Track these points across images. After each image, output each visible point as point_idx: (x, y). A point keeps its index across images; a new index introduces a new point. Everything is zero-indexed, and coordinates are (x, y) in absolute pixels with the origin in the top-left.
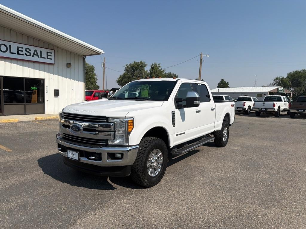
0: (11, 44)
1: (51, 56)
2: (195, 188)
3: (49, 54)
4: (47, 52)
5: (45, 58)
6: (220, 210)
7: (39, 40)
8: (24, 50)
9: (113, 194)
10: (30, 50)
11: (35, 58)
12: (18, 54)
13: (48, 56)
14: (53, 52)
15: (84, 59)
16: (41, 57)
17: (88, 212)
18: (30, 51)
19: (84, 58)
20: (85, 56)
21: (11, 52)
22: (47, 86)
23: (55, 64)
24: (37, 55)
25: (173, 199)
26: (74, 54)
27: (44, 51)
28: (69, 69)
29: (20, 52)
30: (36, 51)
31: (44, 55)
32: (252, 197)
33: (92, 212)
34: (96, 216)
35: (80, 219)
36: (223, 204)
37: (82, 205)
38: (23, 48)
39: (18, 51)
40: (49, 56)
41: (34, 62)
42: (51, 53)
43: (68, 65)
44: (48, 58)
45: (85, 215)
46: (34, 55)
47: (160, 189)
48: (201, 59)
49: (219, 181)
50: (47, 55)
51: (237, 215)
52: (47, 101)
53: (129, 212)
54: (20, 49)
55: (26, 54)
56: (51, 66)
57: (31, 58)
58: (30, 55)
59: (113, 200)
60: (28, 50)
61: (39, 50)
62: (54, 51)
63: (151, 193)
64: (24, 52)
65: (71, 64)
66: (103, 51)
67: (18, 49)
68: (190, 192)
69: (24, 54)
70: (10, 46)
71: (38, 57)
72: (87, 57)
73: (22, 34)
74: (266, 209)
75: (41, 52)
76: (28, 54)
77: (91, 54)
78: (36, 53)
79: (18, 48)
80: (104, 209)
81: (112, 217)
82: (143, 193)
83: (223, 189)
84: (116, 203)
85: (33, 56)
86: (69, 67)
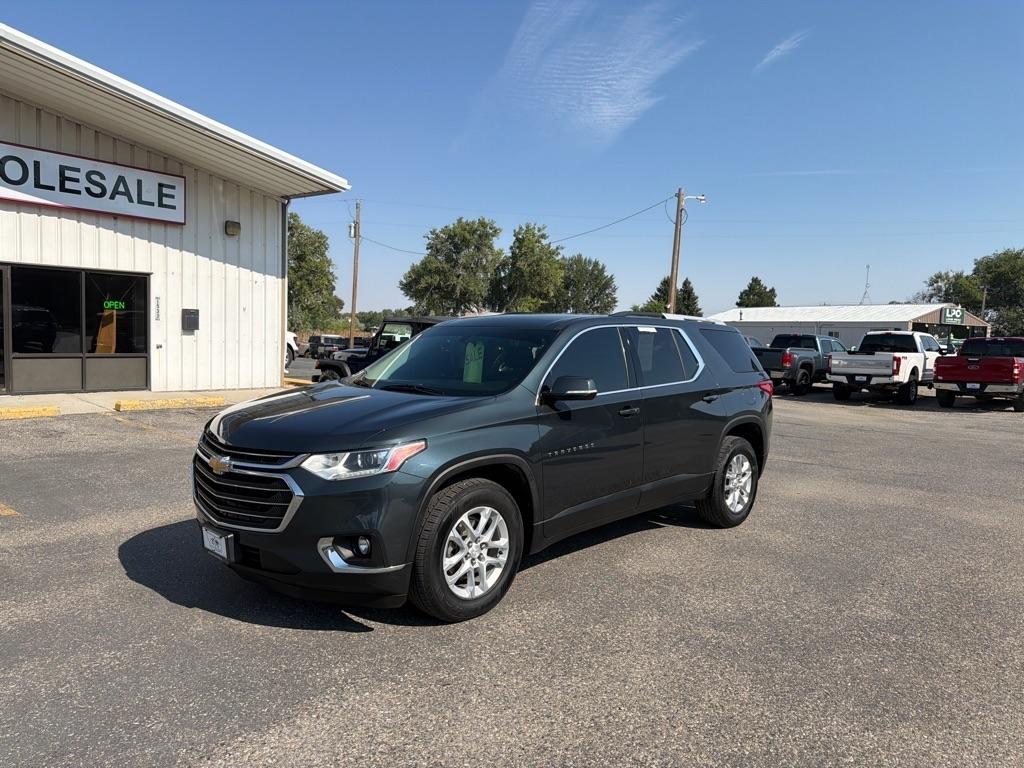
0: (39, 156)
1: (173, 197)
2: (628, 651)
3: (165, 191)
4: (161, 186)
5: (152, 204)
6: (708, 734)
7: (134, 145)
8: (81, 176)
9: (337, 671)
11: (121, 205)
12: (61, 190)
13: (164, 198)
14: (178, 183)
15: (284, 207)
16: (140, 201)
17: (240, 735)
18: (102, 182)
19: (283, 204)
20: (288, 198)
21: (38, 185)
22: (157, 298)
23: (184, 224)
24: (127, 193)
25: (548, 691)
26: (251, 191)
27: (151, 182)
28: (231, 242)
29: (69, 185)
30: (121, 179)
31: (150, 194)
32: (827, 688)
33: (253, 735)
34: (266, 749)
35: (209, 759)
36: (723, 710)
37: (223, 708)
38: (78, 170)
39: (63, 179)
40: (167, 196)
41: (116, 216)
42: (173, 187)
44: (164, 203)
45: (229, 745)
46: (115, 192)
47: (504, 653)
48: (680, 211)
49: (714, 627)
50: (161, 195)
51: (768, 752)
52: (159, 347)
53: (384, 736)
54: (68, 174)
55: (88, 190)
56: (171, 231)
57: (104, 204)
58: (102, 194)
59: (333, 691)
60: (95, 178)
61: (132, 178)
62: (183, 179)
63: (474, 666)
64: (84, 184)
65: (239, 224)
66: (345, 181)
67: (62, 174)
68: (608, 666)
69: (84, 192)
70: (37, 165)
71: (131, 200)
72: (292, 201)
73: (78, 125)
74: (874, 731)
75: (139, 183)
76: (97, 190)
77: (307, 191)
78: (121, 188)
79: (62, 169)
80: (298, 722)
81: (322, 755)
82: (445, 667)
83: (729, 655)
84: (345, 704)
85: (112, 197)
86: (232, 235)
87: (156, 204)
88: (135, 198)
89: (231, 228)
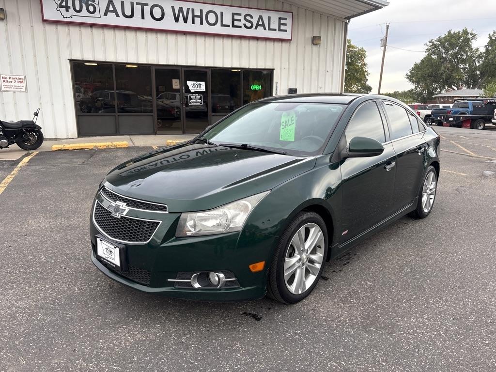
0: (223, 9)
1: (285, 25)
3: (282, 21)
4: (280, 19)
5: (275, 30)
8: (242, 18)
10: (252, 17)
11: (260, 32)
12: (232, 27)
13: (281, 26)
14: (289, 16)
15: (346, 25)
16: (270, 29)
18: (251, 20)
19: (346, 23)
21: (222, 25)
22: (277, 83)
23: (291, 40)
24: (263, 25)
26: (328, 17)
27: (275, 17)
28: (315, 48)
29: (236, 23)
30: (261, 17)
31: (275, 25)
38: (240, 15)
39: (234, 20)
41: (257, 39)
42: (286, 19)
43: (315, 41)
44: (281, 29)
46: (258, 25)
50: (280, 24)
54: (236, 17)
55: (245, 25)
56: (285, 45)
57: (252, 33)
58: (251, 27)
60: (248, 18)
61: (265, 15)
62: (291, 14)
64: (243, 22)
65: (320, 37)
67: (233, 18)
69: (243, 26)
70: (222, 14)
71: (265, 29)
72: (351, 19)
75: (269, 18)
76: (249, 25)
78: (261, 23)
79: (233, 14)
85: (256, 28)
86: (316, 44)
87: (277, 30)
88: (267, 28)
89: (315, 40)
